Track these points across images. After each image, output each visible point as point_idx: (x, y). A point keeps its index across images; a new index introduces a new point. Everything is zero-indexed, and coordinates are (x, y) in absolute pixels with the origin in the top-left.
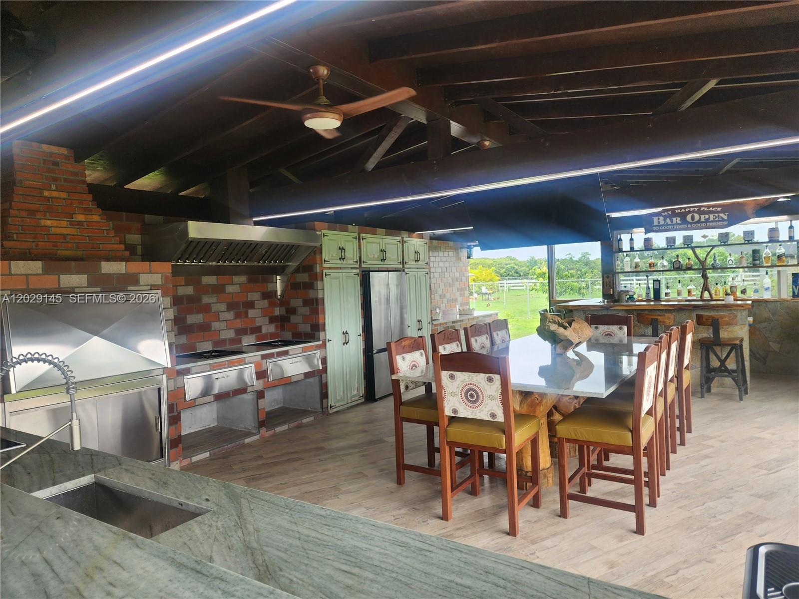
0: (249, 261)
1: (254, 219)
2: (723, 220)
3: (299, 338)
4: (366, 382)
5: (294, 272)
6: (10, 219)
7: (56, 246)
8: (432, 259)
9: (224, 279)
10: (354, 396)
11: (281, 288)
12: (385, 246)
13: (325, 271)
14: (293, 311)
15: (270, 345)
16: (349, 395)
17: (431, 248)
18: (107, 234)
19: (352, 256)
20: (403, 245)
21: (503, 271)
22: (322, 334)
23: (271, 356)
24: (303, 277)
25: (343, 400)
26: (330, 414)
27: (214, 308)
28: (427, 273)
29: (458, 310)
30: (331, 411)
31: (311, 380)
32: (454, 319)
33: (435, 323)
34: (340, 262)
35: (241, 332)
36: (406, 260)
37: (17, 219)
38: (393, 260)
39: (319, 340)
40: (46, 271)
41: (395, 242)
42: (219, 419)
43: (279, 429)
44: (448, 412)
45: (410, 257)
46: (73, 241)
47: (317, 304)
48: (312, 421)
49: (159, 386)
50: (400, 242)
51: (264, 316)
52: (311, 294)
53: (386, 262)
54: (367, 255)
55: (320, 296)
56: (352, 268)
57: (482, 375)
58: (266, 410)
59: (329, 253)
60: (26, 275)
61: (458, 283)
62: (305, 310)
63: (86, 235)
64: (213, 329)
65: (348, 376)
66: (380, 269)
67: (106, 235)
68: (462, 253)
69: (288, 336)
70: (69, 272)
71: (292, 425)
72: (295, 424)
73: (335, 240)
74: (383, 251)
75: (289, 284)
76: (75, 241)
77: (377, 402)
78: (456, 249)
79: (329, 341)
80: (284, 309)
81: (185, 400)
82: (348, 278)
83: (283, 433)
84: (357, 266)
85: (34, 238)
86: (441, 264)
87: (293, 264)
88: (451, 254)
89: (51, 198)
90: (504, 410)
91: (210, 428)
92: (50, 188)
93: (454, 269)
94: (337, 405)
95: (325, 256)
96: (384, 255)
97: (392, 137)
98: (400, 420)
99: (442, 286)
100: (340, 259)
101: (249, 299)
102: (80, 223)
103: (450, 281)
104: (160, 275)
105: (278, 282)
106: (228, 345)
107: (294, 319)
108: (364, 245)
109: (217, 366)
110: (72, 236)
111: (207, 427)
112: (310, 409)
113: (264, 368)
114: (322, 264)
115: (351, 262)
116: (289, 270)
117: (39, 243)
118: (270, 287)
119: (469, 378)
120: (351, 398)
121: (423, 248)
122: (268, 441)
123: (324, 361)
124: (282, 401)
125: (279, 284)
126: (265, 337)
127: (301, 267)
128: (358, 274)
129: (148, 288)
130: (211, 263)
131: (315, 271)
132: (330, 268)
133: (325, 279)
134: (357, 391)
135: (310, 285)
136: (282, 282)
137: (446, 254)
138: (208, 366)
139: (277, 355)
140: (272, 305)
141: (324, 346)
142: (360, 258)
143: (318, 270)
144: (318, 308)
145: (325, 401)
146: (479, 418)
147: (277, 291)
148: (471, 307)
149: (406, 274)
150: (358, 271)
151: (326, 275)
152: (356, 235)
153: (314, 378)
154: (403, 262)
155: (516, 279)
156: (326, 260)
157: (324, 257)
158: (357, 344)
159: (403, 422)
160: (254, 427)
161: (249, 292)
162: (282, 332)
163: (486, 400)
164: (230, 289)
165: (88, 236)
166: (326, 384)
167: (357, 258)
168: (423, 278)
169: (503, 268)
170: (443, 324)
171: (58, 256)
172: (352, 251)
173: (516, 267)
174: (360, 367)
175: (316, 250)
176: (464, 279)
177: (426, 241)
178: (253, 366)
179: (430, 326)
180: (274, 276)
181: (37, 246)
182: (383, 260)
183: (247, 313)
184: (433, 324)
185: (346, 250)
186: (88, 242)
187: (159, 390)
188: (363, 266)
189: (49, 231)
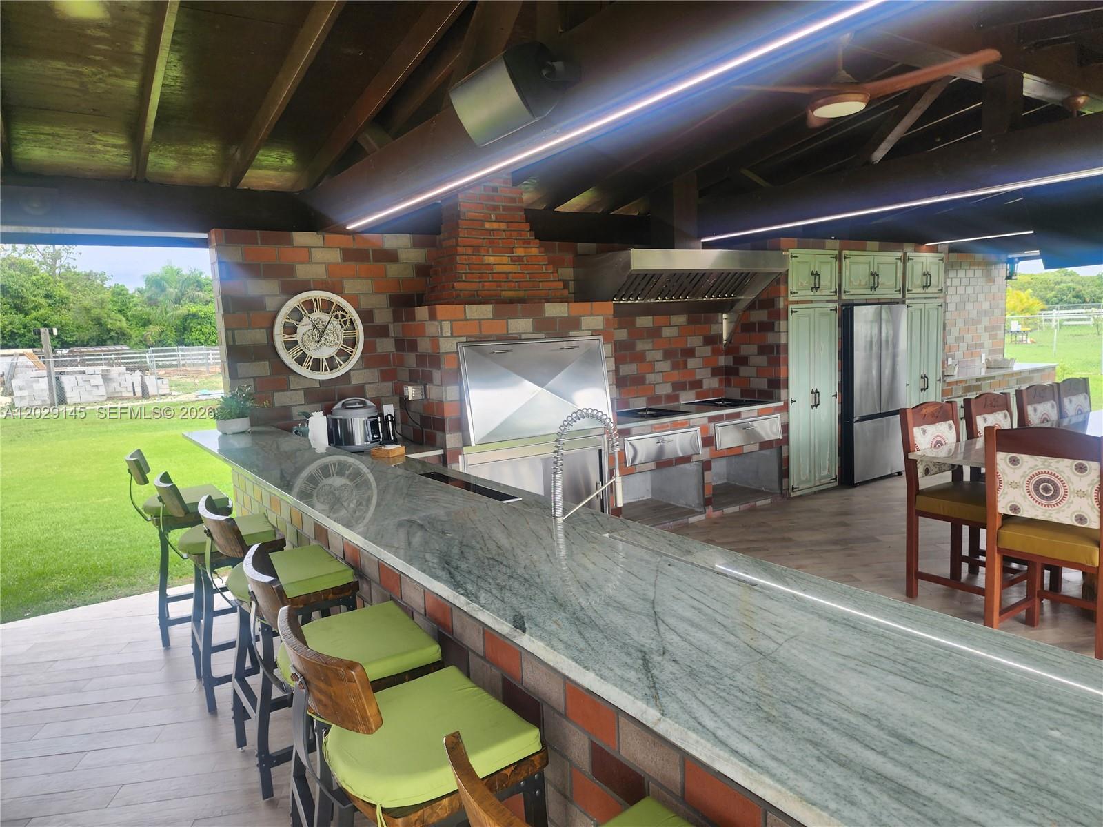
0: (693, 296)
1: (702, 240)
3: (751, 397)
4: (841, 459)
5: (747, 309)
6: (458, 258)
7: (500, 286)
8: (949, 282)
9: (661, 319)
10: (825, 477)
11: (727, 330)
12: (878, 267)
13: (791, 306)
14: (743, 361)
15: (713, 405)
16: (817, 475)
17: (949, 266)
18: (546, 270)
19: (829, 284)
20: (904, 263)
21: (1050, 295)
22: (783, 392)
23: (719, 418)
24: (760, 316)
25: (810, 481)
26: (792, 498)
27: (650, 356)
28: (941, 306)
29: (983, 361)
30: (793, 495)
31: (766, 452)
32: (977, 375)
33: (948, 380)
34: (812, 293)
35: (679, 387)
36: (908, 286)
37: (464, 257)
38: (888, 288)
39: (779, 401)
40: (497, 315)
41: (893, 259)
42: (653, 490)
43: (729, 510)
44: (1003, 508)
45: (915, 281)
46: (514, 280)
47: (779, 352)
48: (769, 504)
49: (599, 447)
50: (900, 259)
51: (706, 367)
52: (770, 338)
53: (878, 291)
54: (850, 281)
55: (783, 341)
56: (828, 301)
57: (1068, 462)
58: (713, 484)
59: (798, 281)
60: (478, 320)
61: (988, 318)
62: (762, 361)
63: (526, 272)
64: (647, 382)
65: (817, 451)
66: (868, 302)
67: (544, 271)
68: (997, 271)
69: (735, 393)
70: (515, 316)
71: (744, 507)
72: (747, 506)
73: (807, 262)
74: (874, 275)
75: (740, 325)
76: (517, 280)
77: (857, 488)
78: (987, 265)
79: (792, 402)
80: (730, 358)
81: (626, 466)
82: (822, 315)
83: (733, 516)
84: (836, 298)
85: (480, 278)
86: (961, 290)
87: (746, 298)
88: (979, 273)
89: (493, 230)
90: (1100, 513)
91: (642, 500)
92: (491, 218)
93: (981, 297)
94: (801, 487)
95: (792, 285)
96: (876, 281)
97: (920, 108)
98: (914, 513)
99: (960, 323)
100: (812, 289)
101: (688, 346)
102: (520, 258)
103: (974, 315)
104: (602, 317)
105: (724, 321)
106: (663, 402)
107: (744, 371)
108: (848, 267)
109: (659, 428)
110: (514, 274)
111: (641, 499)
112: (763, 489)
113: (712, 433)
114: (787, 296)
115: (827, 292)
116: (740, 307)
117: (486, 284)
118: (714, 328)
119: (1043, 464)
120: (820, 480)
121: (937, 266)
122: (716, 523)
123: (785, 428)
124: (725, 476)
125: (725, 325)
126: (706, 394)
127: (757, 302)
128: (835, 310)
129: (590, 333)
130: (648, 301)
131: (778, 307)
132: (798, 302)
133: (790, 317)
134: (829, 471)
135: (769, 327)
136: (730, 322)
137: (970, 273)
138: (649, 428)
139: (726, 418)
140: (716, 352)
141: (786, 408)
142: (840, 286)
143: (782, 305)
144: (779, 357)
145: (785, 480)
146: (1056, 521)
147: (722, 334)
148: (1008, 356)
149: (908, 307)
150: (836, 305)
151: (792, 312)
152: (836, 253)
153: (769, 450)
154: (904, 290)
155: (1075, 308)
156: (793, 291)
157: (790, 288)
158: (830, 408)
159: (920, 517)
160: (698, 504)
161: (689, 336)
162: (727, 388)
163: (1071, 497)
164: (667, 332)
165: (529, 274)
166: (788, 458)
167: (835, 287)
168: (933, 313)
169: (1052, 290)
170: (961, 382)
171: (502, 298)
172: (829, 276)
173: (1078, 287)
174: (834, 440)
175: (780, 278)
176: (997, 312)
177: (943, 255)
178: (698, 429)
179: (940, 385)
180: (720, 314)
181: (483, 286)
182: (874, 288)
183: (685, 364)
184: (944, 381)
185: (821, 276)
186: (528, 280)
187: (600, 451)
188: (844, 297)
189: (492, 270)
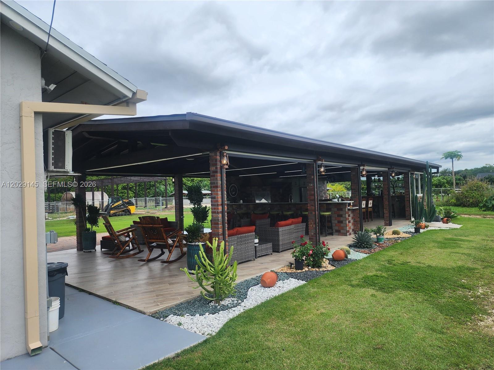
2: (398, 174)
68: (325, 182)
176: (326, 190)
